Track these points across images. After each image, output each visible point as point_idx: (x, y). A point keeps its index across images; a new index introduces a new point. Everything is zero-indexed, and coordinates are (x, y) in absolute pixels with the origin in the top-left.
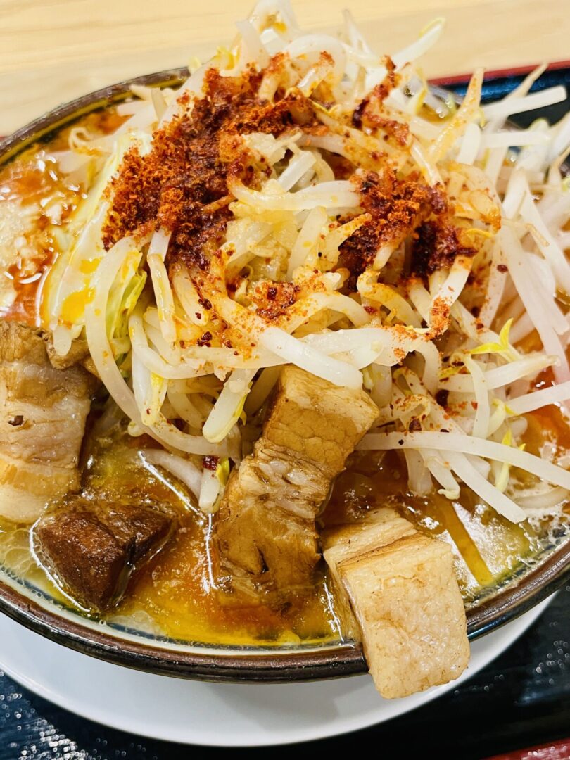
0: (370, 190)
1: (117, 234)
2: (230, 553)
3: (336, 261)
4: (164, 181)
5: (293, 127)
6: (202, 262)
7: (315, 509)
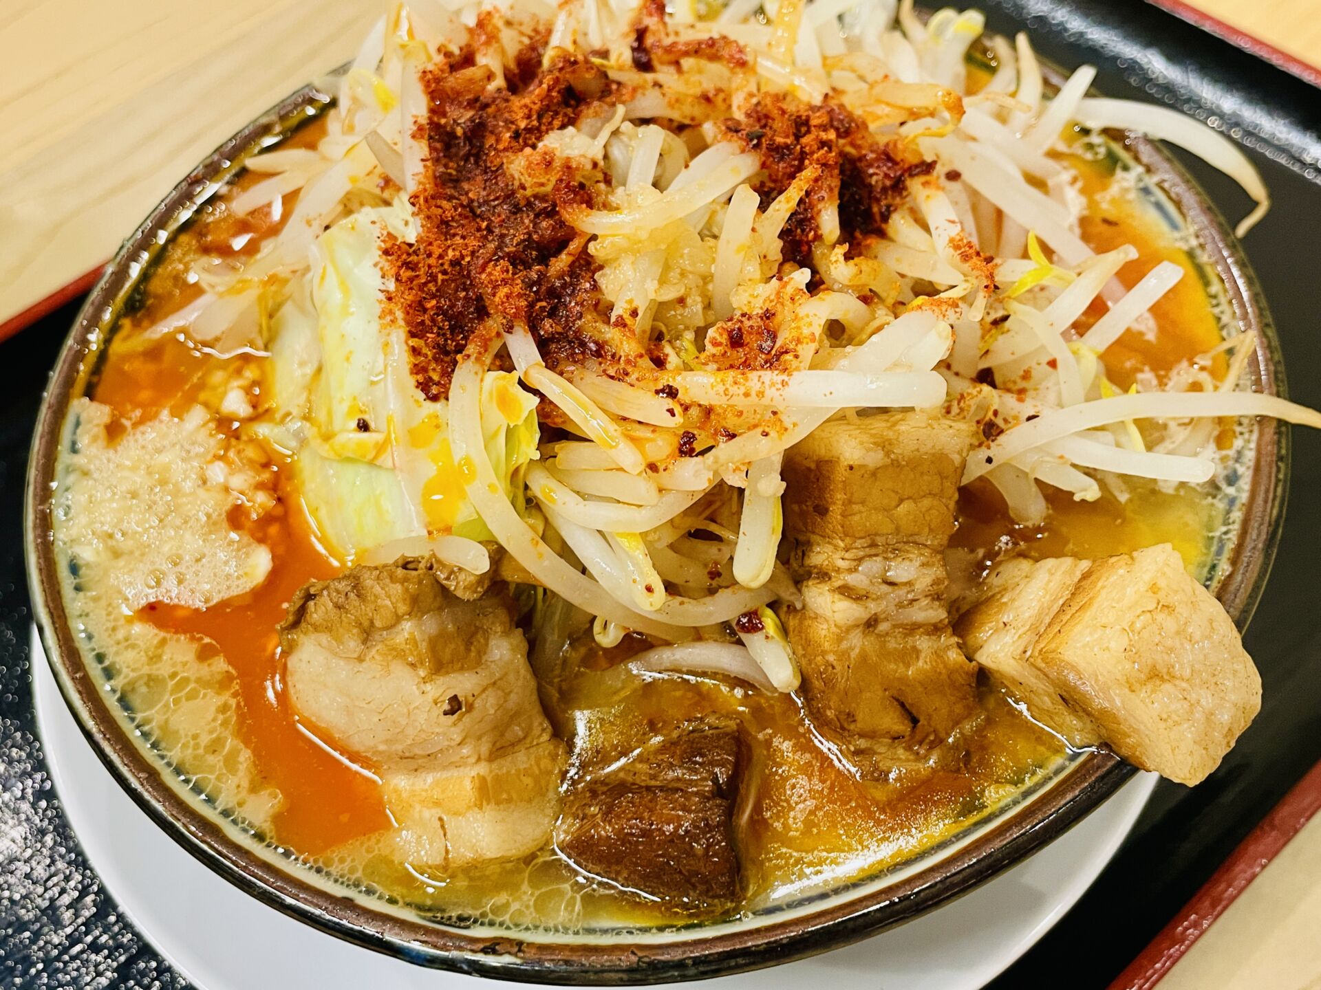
0: (763, 140)
1: (434, 370)
2: (859, 725)
3: (780, 257)
4: (468, 259)
5: (588, 104)
6: (593, 346)
7: (942, 602)
